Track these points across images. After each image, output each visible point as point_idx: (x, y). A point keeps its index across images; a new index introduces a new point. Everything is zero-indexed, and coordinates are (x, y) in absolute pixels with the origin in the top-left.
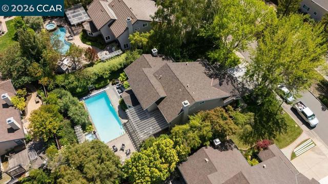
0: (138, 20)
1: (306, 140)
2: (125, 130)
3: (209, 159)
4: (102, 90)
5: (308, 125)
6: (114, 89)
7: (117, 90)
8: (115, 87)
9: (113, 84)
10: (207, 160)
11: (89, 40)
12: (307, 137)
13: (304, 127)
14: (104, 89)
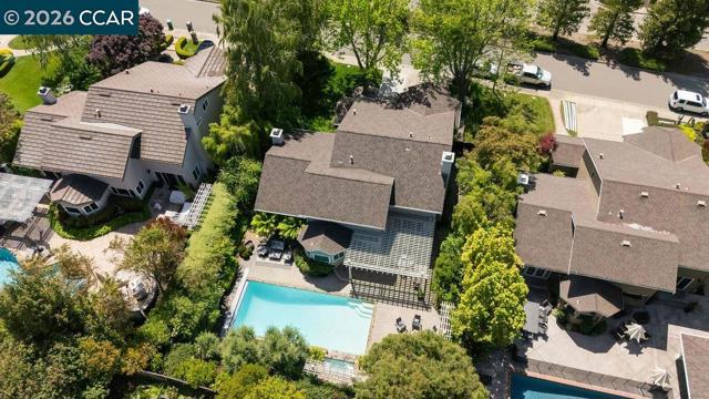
0: (197, 100)
1: (562, 106)
2: (367, 301)
3: (543, 208)
4: (241, 286)
5: (544, 87)
6: (258, 264)
7: (267, 260)
8: (255, 258)
9: (247, 258)
10: (543, 212)
11: (99, 224)
12: (558, 103)
13: (542, 93)
14: (243, 279)
